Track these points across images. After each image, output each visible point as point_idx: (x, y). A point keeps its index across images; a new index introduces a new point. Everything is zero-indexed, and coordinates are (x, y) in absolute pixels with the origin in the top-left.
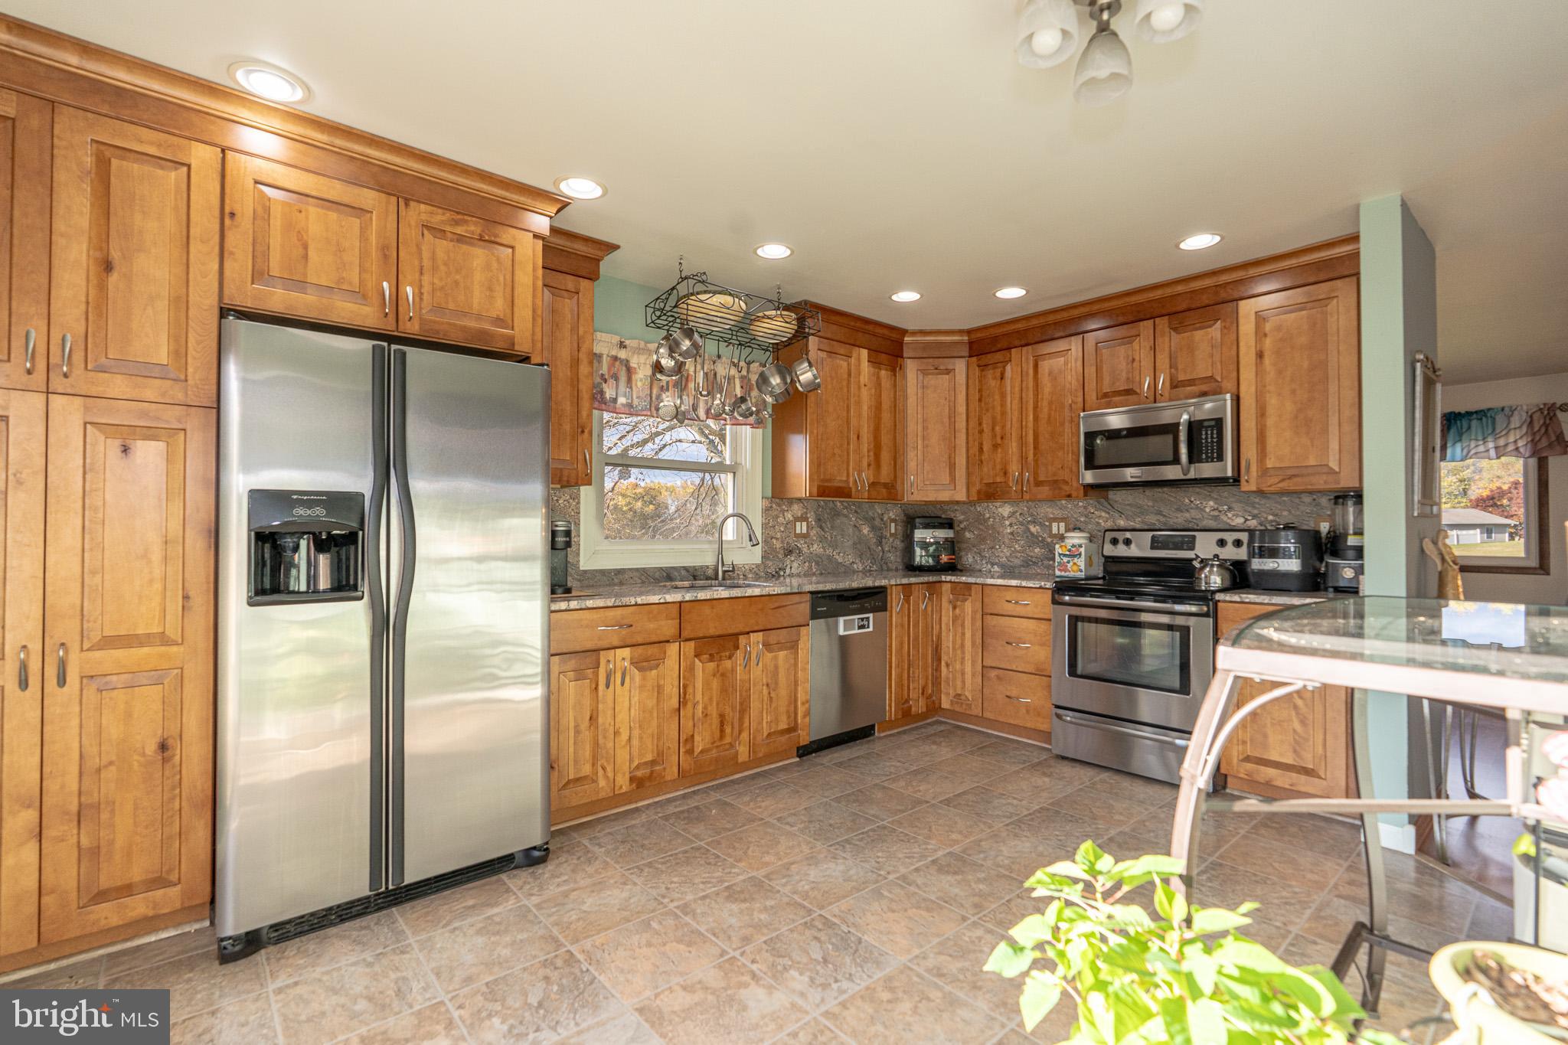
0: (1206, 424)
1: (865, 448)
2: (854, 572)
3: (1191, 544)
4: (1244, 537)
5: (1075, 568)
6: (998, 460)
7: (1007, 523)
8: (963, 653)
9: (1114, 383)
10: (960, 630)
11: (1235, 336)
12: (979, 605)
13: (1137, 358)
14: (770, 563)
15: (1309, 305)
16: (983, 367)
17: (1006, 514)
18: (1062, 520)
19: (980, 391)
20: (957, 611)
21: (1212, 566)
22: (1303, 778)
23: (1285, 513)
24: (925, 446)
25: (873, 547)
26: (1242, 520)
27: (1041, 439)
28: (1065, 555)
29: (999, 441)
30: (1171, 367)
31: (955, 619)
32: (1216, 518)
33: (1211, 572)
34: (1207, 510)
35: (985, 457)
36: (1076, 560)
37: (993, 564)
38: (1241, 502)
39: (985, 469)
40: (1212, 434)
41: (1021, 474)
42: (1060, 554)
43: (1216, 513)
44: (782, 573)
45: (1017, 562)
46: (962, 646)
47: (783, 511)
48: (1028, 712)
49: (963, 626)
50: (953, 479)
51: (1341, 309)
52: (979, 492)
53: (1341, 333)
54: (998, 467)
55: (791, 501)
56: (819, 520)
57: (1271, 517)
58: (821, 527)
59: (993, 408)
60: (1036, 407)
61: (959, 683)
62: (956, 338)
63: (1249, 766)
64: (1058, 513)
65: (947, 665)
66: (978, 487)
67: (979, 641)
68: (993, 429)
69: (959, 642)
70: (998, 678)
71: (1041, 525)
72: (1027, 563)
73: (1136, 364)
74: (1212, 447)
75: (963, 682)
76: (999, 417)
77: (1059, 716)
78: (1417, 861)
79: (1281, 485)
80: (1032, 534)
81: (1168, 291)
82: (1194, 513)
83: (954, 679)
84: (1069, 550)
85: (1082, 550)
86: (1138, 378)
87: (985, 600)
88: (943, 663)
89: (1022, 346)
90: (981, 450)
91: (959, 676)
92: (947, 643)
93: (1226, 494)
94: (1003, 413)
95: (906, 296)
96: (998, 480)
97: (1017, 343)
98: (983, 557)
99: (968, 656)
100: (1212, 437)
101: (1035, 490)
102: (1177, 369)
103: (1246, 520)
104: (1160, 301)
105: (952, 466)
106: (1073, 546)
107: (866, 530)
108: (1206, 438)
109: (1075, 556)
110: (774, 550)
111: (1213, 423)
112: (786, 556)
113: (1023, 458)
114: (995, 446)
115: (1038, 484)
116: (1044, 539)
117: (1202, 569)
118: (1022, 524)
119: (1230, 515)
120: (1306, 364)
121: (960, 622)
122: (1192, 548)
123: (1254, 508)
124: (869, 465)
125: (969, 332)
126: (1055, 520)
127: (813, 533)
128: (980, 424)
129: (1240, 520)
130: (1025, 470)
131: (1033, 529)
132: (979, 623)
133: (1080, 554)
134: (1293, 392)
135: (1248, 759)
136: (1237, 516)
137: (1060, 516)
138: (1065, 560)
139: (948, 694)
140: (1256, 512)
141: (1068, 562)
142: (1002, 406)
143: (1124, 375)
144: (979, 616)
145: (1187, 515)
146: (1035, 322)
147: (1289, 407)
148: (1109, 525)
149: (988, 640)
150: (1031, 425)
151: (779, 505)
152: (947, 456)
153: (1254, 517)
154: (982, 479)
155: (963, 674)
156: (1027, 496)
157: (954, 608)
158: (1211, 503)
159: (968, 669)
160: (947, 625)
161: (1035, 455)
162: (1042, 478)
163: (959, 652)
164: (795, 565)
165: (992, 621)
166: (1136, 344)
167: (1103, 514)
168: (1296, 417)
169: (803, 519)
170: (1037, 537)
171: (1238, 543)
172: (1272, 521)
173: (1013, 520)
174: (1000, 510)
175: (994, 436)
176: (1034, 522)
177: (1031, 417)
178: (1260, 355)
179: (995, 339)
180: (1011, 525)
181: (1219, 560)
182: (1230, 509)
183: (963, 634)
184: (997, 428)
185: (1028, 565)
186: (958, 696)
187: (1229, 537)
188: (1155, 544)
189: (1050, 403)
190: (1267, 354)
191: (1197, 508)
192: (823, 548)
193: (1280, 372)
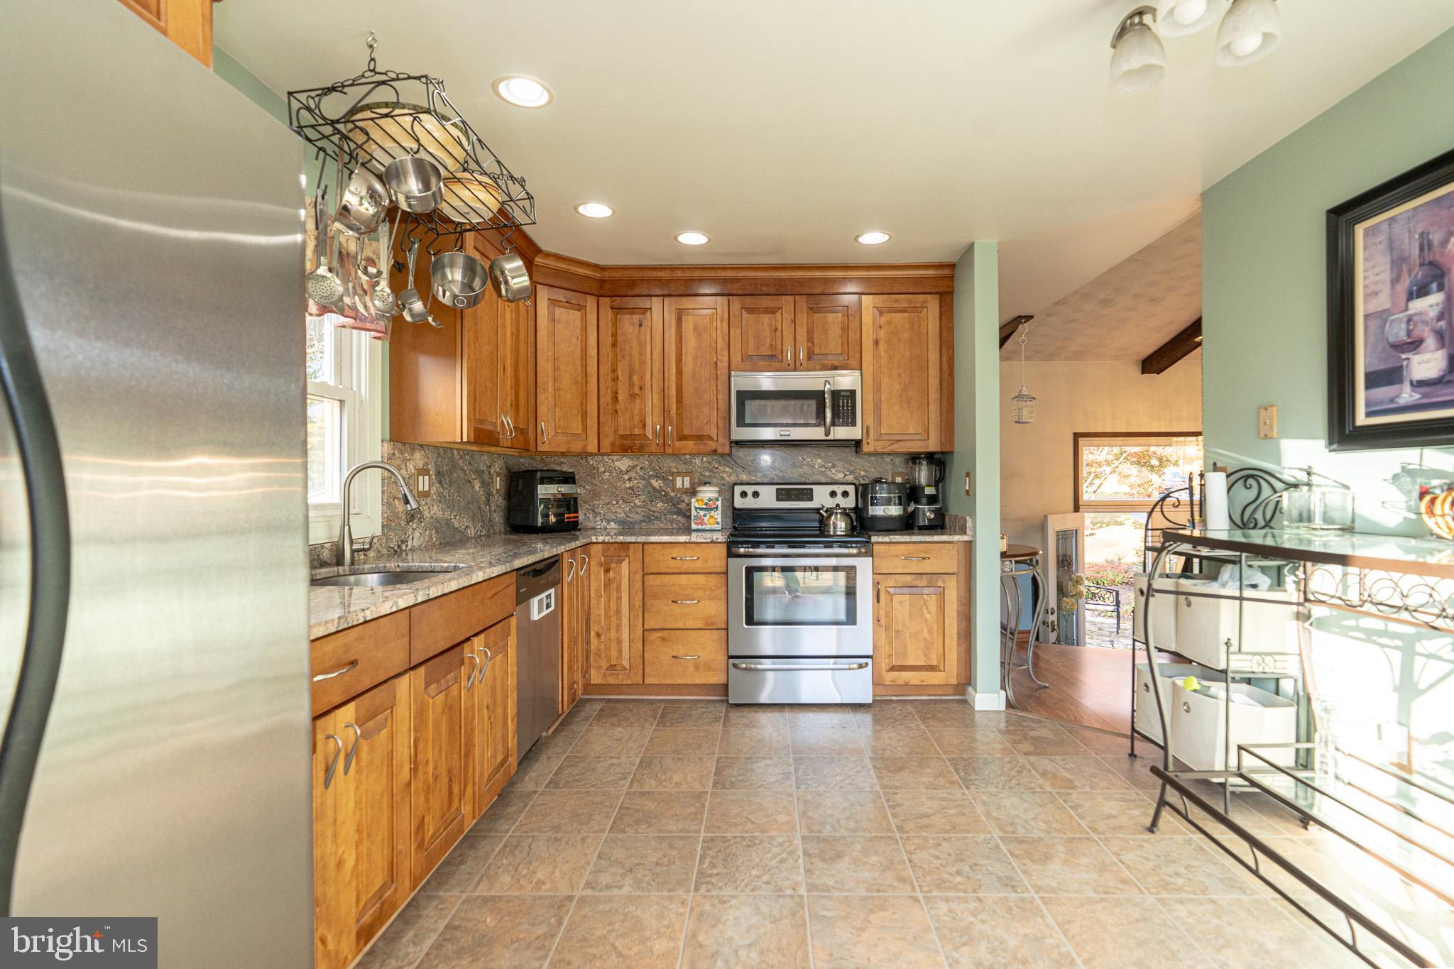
0: (843, 394)
1: (509, 384)
2: (468, 539)
3: (808, 495)
4: (851, 489)
5: (712, 521)
6: (636, 411)
7: (626, 477)
8: (620, 619)
9: (758, 348)
10: (614, 594)
11: (858, 323)
12: (638, 565)
13: (779, 328)
14: (392, 534)
15: (909, 310)
16: (617, 310)
17: (624, 468)
18: (687, 474)
19: (614, 335)
20: (611, 574)
21: (836, 513)
22: (930, 674)
23: (873, 470)
24: (556, 389)
25: (483, 506)
26: (842, 475)
27: (685, 394)
28: (701, 509)
29: (637, 390)
30: (808, 341)
31: (608, 584)
32: (822, 473)
33: (836, 518)
34: (817, 467)
35: (620, 406)
36: (712, 513)
37: (609, 521)
38: (841, 460)
39: (621, 420)
40: (847, 402)
41: (663, 427)
42: (696, 508)
43: (823, 469)
44: (404, 547)
45: (637, 517)
46: (618, 611)
47: (405, 460)
48: (697, 668)
49: (619, 590)
50: (585, 428)
51: (930, 317)
52: (613, 444)
53: (930, 335)
54: (637, 419)
55: (414, 447)
56: (439, 473)
57: (863, 473)
58: (440, 483)
59: (630, 355)
60: (679, 361)
61: (614, 653)
62: (589, 272)
63: (894, 674)
64: (682, 468)
65: (598, 635)
66: (611, 438)
67: (638, 603)
68: (630, 377)
69: (613, 607)
70: (663, 639)
71: (664, 479)
72: (648, 519)
73: (779, 333)
74: (848, 413)
75: (620, 651)
76: (637, 365)
77: (735, 666)
78: (1007, 713)
79: (891, 448)
80: (654, 489)
81: (808, 274)
82: (806, 469)
83: (608, 648)
84: (706, 504)
85: (719, 503)
86: (780, 347)
87: (646, 560)
88: (593, 634)
89: (663, 296)
90: (615, 399)
91: (614, 645)
92: (599, 611)
93: (830, 453)
94: (643, 363)
95: (596, 210)
96: (637, 431)
97: (658, 292)
98: (596, 514)
99: (625, 621)
100: (848, 406)
101: (678, 444)
102: (813, 344)
103: (846, 475)
104: (801, 282)
105: (584, 414)
106: (710, 500)
107: (477, 486)
108: (843, 406)
109: (712, 509)
110: (396, 514)
111: (848, 394)
112: (408, 522)
113: (665, 411)
114: (633, 396)
115: (682, 438)
116: (667, 494)
117: (830, 516)
118: (643, 478)
119: (833, 471)
120: (907, 354)
121: (615, 586)
122: (811, 499)
123: (852, 465)
124: (511, 405)
125: (602, 268)
126: (680, 474)
127: (433, 490)
128: (614, 371)
129: (841, 475)
130: (667, 423)
131: (655, 483)
132: (638, 585)
133: (717, 508)
134: (899, 375)
135: (893, 669)
136: (839, 472)
137: (684, 470)
138: (702, 513)
139: (599, 668)
140: (852, 468)
141: (705, 515)
142: (640, 354)
143: (768, 342)
144: (639, 577)
145: (801, 470)
146: (679, 274)
147: (897, 387)
148: (733, 479)
149: (648, 603)
150: (673, 378)
151: (401, 452)
152: (578, 402)
153: (851, 472)
154: (616, 431)
155: (619, 642)
156: (669, 450)
157: (607, 571)
158: (819, 461)
159: (625, 636)
160: (597, 590)
161: (678, 409)
162: (687, 432)
163: (613, 619)
164: (417, 534)
165: (651, 580)
166: (778, 315)
167: (727, 469)
168: (901, 395)
169: (423, 471)
170: (659, 491)
171: (845, 494)
172: (863, 476)
173: (633, 474)
174: (617, 464)
175: (632, 385)
176: (657, 477)
177: (674, 370)
178: (876, 342)
179: (632, 283)
180: (630, 479)
181: (840, 509)
182: (834, 466)
183: (619, 598)
184: (635, 377)
185: (650, 520)
186: (612, 667)
187: (839, 489)
188: (782, 495)
189: (696, 358)
190: (882, 342)
191: (808, 465)
192: (442, 510)
193: (890, 358)
